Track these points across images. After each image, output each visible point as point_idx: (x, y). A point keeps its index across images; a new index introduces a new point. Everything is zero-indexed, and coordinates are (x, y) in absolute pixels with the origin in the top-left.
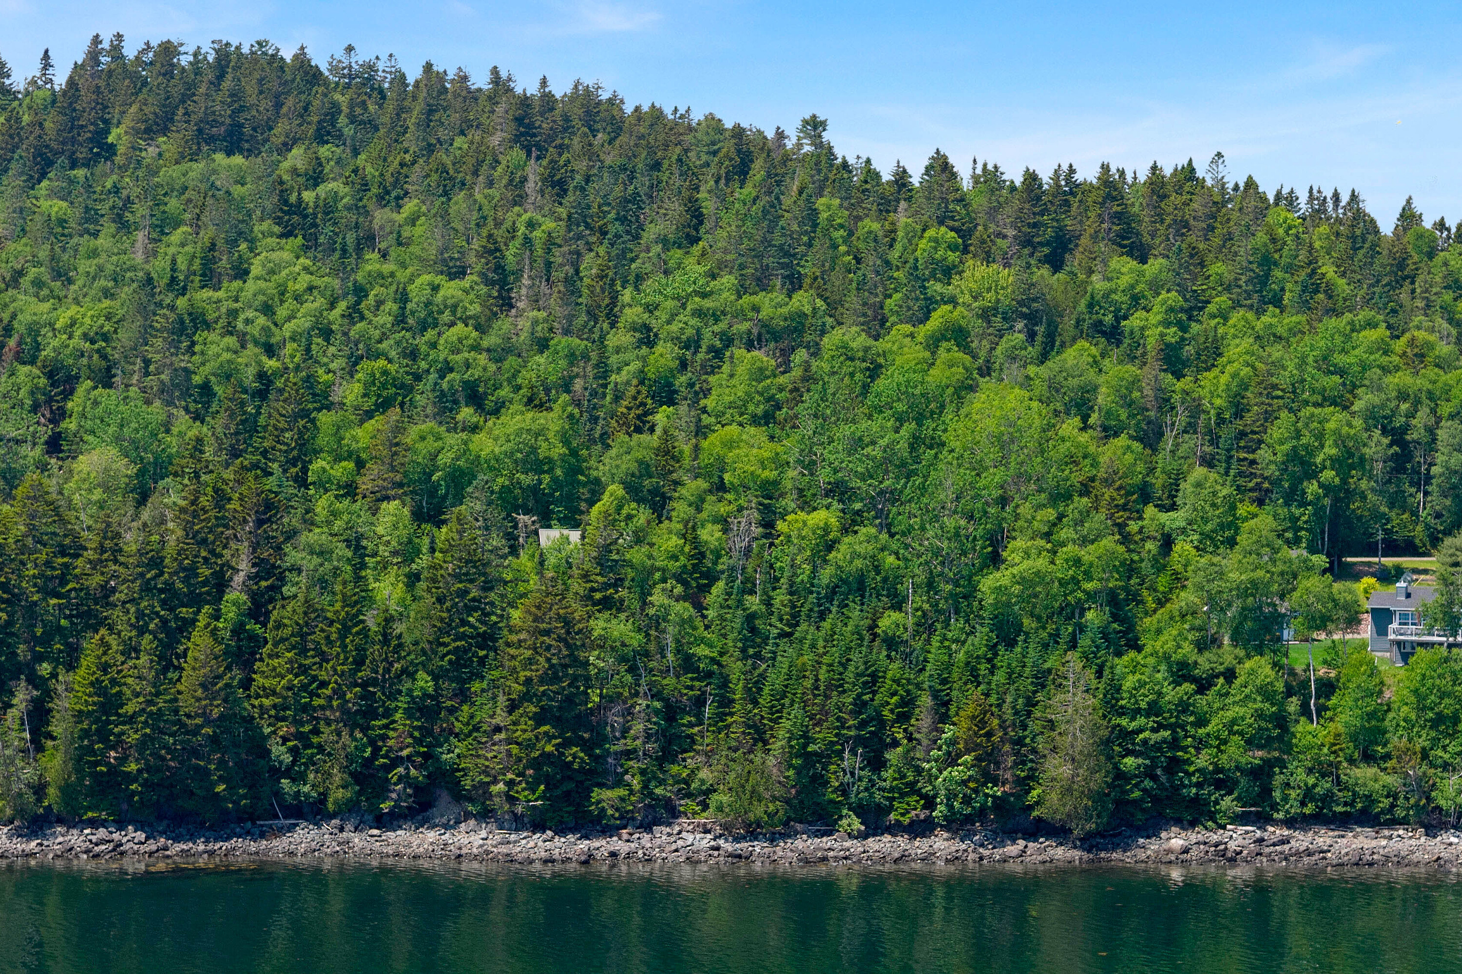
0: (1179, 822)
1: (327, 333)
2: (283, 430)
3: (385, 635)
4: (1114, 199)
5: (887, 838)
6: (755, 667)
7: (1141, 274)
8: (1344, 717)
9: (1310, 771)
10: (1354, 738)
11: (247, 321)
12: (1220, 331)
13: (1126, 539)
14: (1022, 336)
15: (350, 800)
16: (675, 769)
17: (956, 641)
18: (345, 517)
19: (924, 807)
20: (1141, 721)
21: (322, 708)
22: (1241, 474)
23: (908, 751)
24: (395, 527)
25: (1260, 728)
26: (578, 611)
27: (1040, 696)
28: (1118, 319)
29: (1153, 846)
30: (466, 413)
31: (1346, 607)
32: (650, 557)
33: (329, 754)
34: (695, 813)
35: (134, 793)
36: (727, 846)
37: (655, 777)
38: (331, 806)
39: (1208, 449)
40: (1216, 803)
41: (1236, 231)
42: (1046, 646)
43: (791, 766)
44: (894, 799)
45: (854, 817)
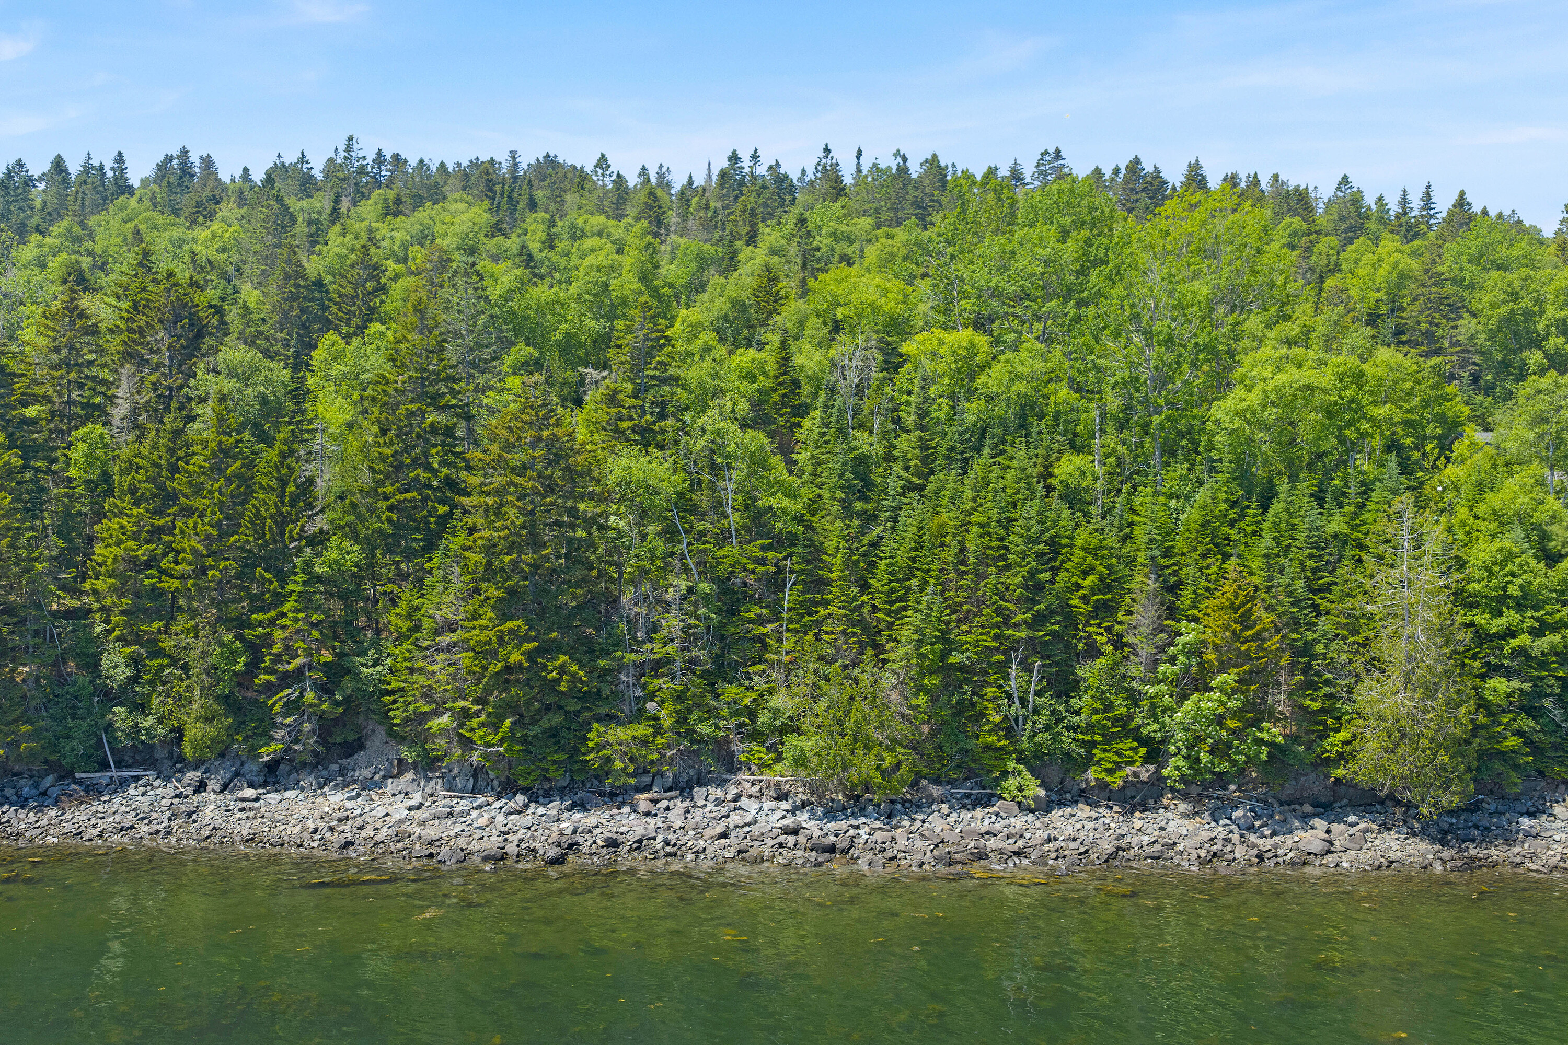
5: (1083, 811)
6: (864, 529)
15: (214, 740)
16: (731, 691)
19: (1147, 759)
20: (1511, 617)
23: (1116, 664)
29: (1544, 831)
32: (715, 376)
33: (186, 667)
34: (763, 765)
36: (812, 826)
37: (699, 705)
38: (186, 751)
43: (921, 688)
44: (1094, 744)
45: (1027, 774)
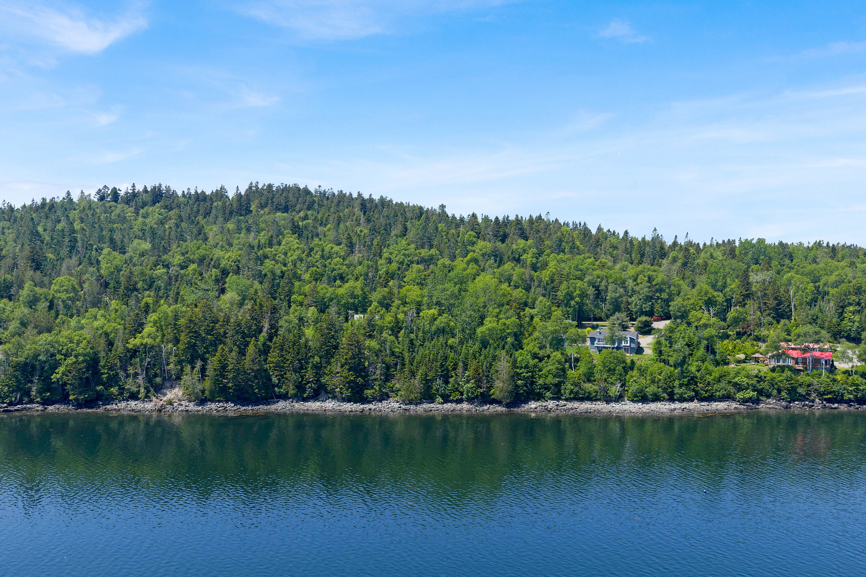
0: (534, 399)
1: (301, 260)
2: (285, 287)
3: (305, 346)
4: (519, 224)
5: (450, 404)
6: (412, 354)
7: (526, 244)
8: (582, 369)
9: (572, 385)
10: (585, 375)
11: (279, 257)
12: (548, 259)
13: (519, 317)
14: (493, 261)
15: (295, 394)
16: (389, 384)
17: (470, 347)
18: (299, 311)
19: (460, 395)
20: (523, 370)
21: (287, 367)
22: (553, 299)
23: (456, 379)
24: (313, 314)
25: (557, 372)
26: (362, 338)
27: (493, 363)
28: (519, 256)
29: (527, 407)
30: (338, 282)
31: (582, 337)
32: (383, 323)
33: (289, 380)
34: (394, 397)
35: (231, 392)
36: (403, 407)
37: (383, 387)
38: (289, 395)
39: (544, 292)
40: (545, 394)
41: (552, 232)
42: (496, 348)
43: (422, 383)
44: (451, 393)
45: (440, 398)
